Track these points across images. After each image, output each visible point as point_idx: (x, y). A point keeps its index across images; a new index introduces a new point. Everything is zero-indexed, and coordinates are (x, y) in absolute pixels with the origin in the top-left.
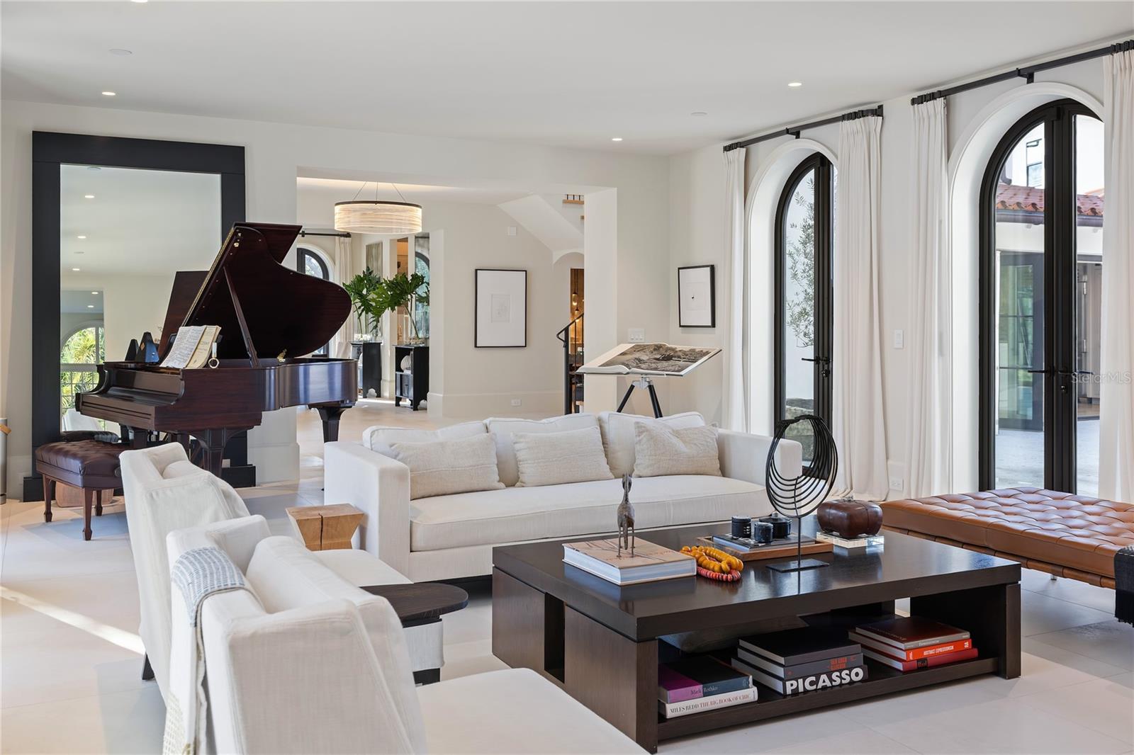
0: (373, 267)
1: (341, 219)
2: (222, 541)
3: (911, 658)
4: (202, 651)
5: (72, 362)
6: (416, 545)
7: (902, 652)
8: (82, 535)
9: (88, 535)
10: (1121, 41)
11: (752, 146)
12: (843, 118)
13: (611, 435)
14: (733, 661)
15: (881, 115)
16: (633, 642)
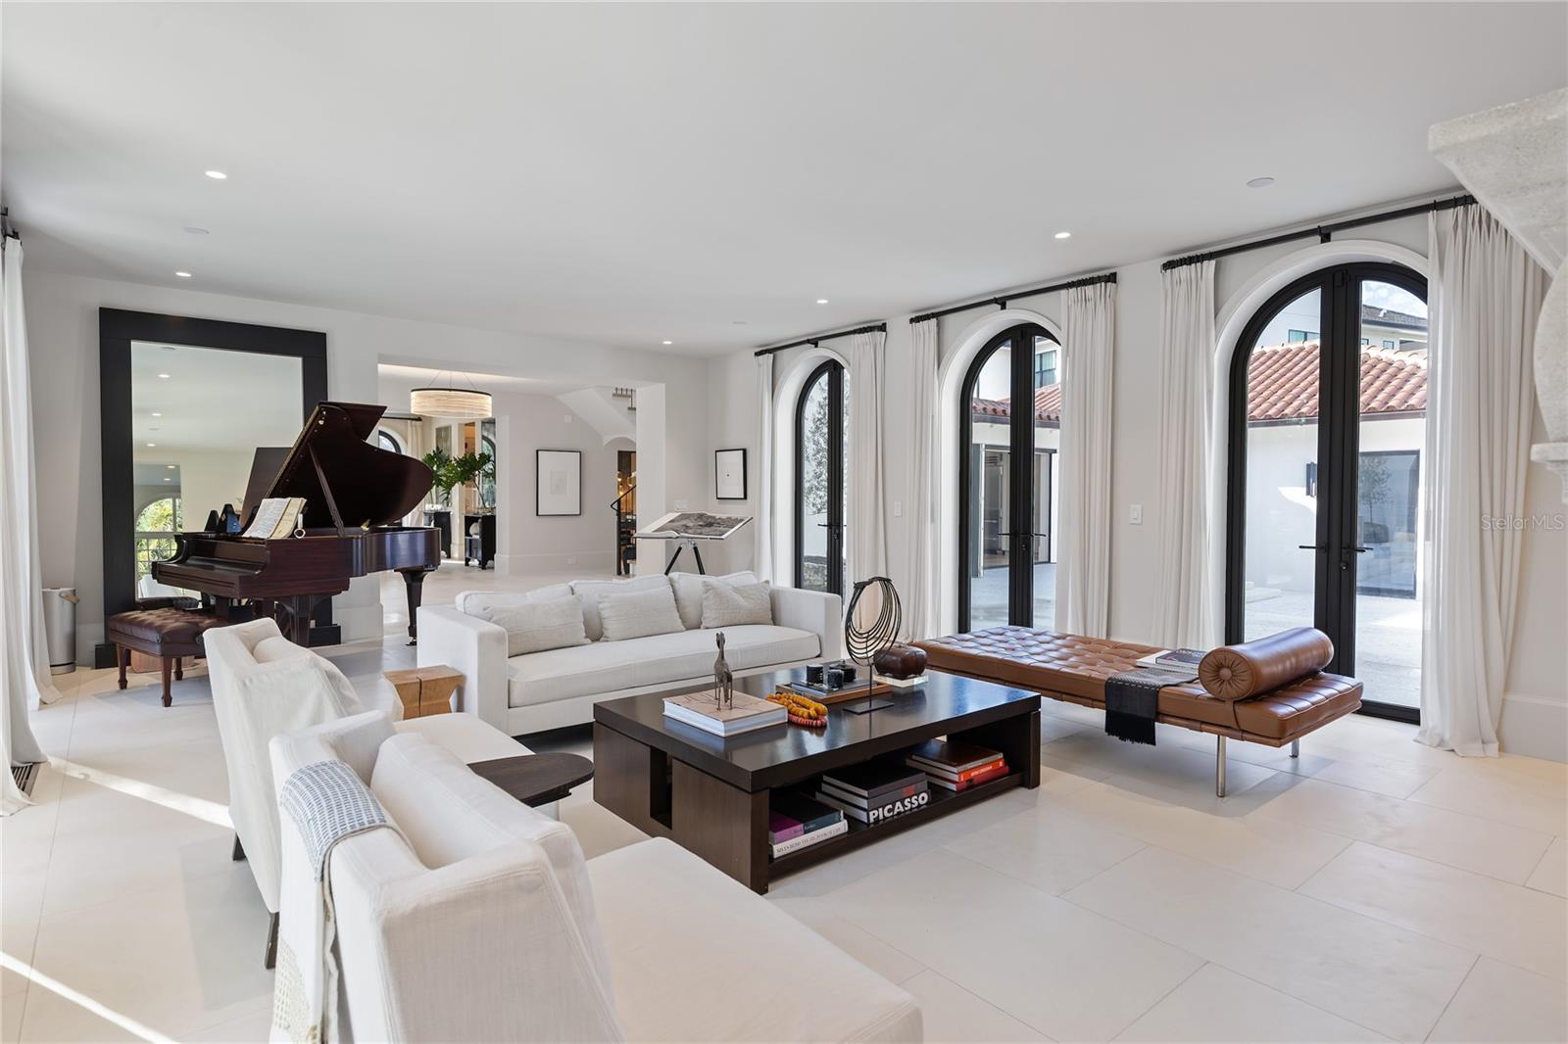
0: (443, 446)
1: (416, 404)
2: (340, 746)
3: (962, 780)
4: (331, 910)
5: (147, 530)
6: (513, 702)
7: (955, 776)
8: (161, 702)
9: (167, 701)
10: (1075, 279)
11: (779, 353)
12: (854, 332)
13: (681, 593)
14: (817, 793)
15: (885, 331)
16: (746, 794)
